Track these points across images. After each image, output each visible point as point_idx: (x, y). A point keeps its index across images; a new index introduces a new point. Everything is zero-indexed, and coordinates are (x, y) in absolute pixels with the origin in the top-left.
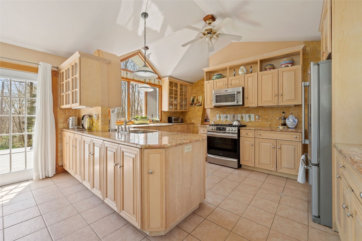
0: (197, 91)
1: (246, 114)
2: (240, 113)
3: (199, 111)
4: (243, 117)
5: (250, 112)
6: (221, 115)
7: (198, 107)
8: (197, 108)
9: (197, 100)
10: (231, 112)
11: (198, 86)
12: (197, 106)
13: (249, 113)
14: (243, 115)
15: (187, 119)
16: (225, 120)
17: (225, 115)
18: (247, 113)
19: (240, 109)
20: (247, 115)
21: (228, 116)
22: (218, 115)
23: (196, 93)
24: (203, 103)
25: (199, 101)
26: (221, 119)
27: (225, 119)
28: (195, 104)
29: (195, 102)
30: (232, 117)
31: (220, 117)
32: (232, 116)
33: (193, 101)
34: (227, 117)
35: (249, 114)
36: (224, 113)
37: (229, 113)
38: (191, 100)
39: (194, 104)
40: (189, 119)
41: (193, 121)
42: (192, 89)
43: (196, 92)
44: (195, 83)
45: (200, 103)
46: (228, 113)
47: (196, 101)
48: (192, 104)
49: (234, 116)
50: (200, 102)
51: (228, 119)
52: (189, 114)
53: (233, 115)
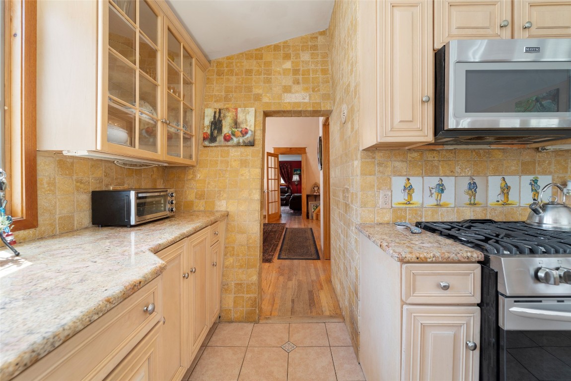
0: (228, 90)
1: (523, 177)
2: (496, 173)
3: (244, 163)
4: (508, 188)
5: (538, 169)
6: (416, 182)
7: (242, 149)
8: (235, 153)
9: (236, 124)
10: (458, 169)
11: (231, 72)
12: (238, 145)
13: (534, 173)
14: (510, 180)
15: (191, 196)
16: (432, 201)
17: (433, 181)
18: (525, 172)
19: (500, 155)
20: (527, 179)
21: (449, 182)
22: (399, 183)
23: (227, 99)
24: (259, 136)
25: (244, 126)
26: (417, 198)
27: (435, 195)
28: (227, 139)
29: (226, 130)
30: (466, 187)
31: (409, 189)
32: (465, 182)
33: (217, 124)
34: (441, 189)
35: (532, 177)
36: (431, 171)
37: (452, 173)
38: (207, 121)
39: (220, 138)
40: (201, 196)
41: (222, 206)
42: (208, 81)
43: (223, 93)
44: (219, 64)
45: (249, 135)
46: (448, 172)
47: (231, 127)
48: (212, 139)
49: (473, 187)
50: (250, 132)
51: (448, 197)
52: (199, 176)
53: (467, 181)
